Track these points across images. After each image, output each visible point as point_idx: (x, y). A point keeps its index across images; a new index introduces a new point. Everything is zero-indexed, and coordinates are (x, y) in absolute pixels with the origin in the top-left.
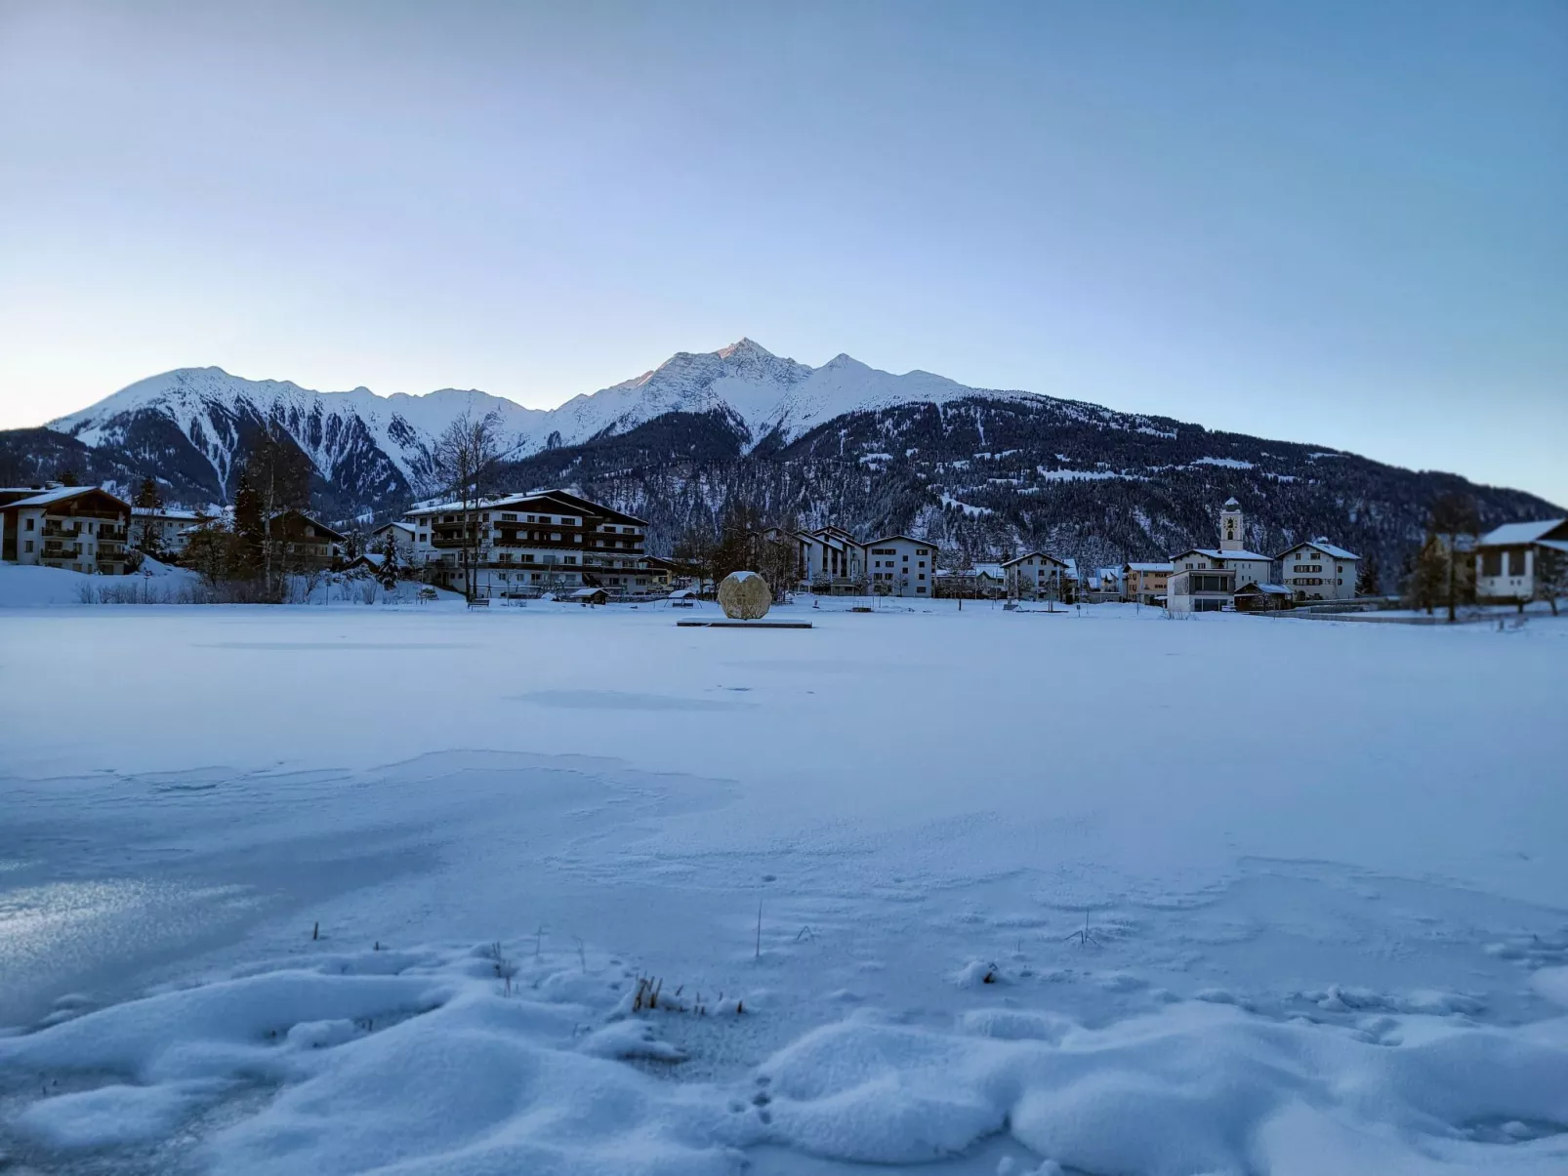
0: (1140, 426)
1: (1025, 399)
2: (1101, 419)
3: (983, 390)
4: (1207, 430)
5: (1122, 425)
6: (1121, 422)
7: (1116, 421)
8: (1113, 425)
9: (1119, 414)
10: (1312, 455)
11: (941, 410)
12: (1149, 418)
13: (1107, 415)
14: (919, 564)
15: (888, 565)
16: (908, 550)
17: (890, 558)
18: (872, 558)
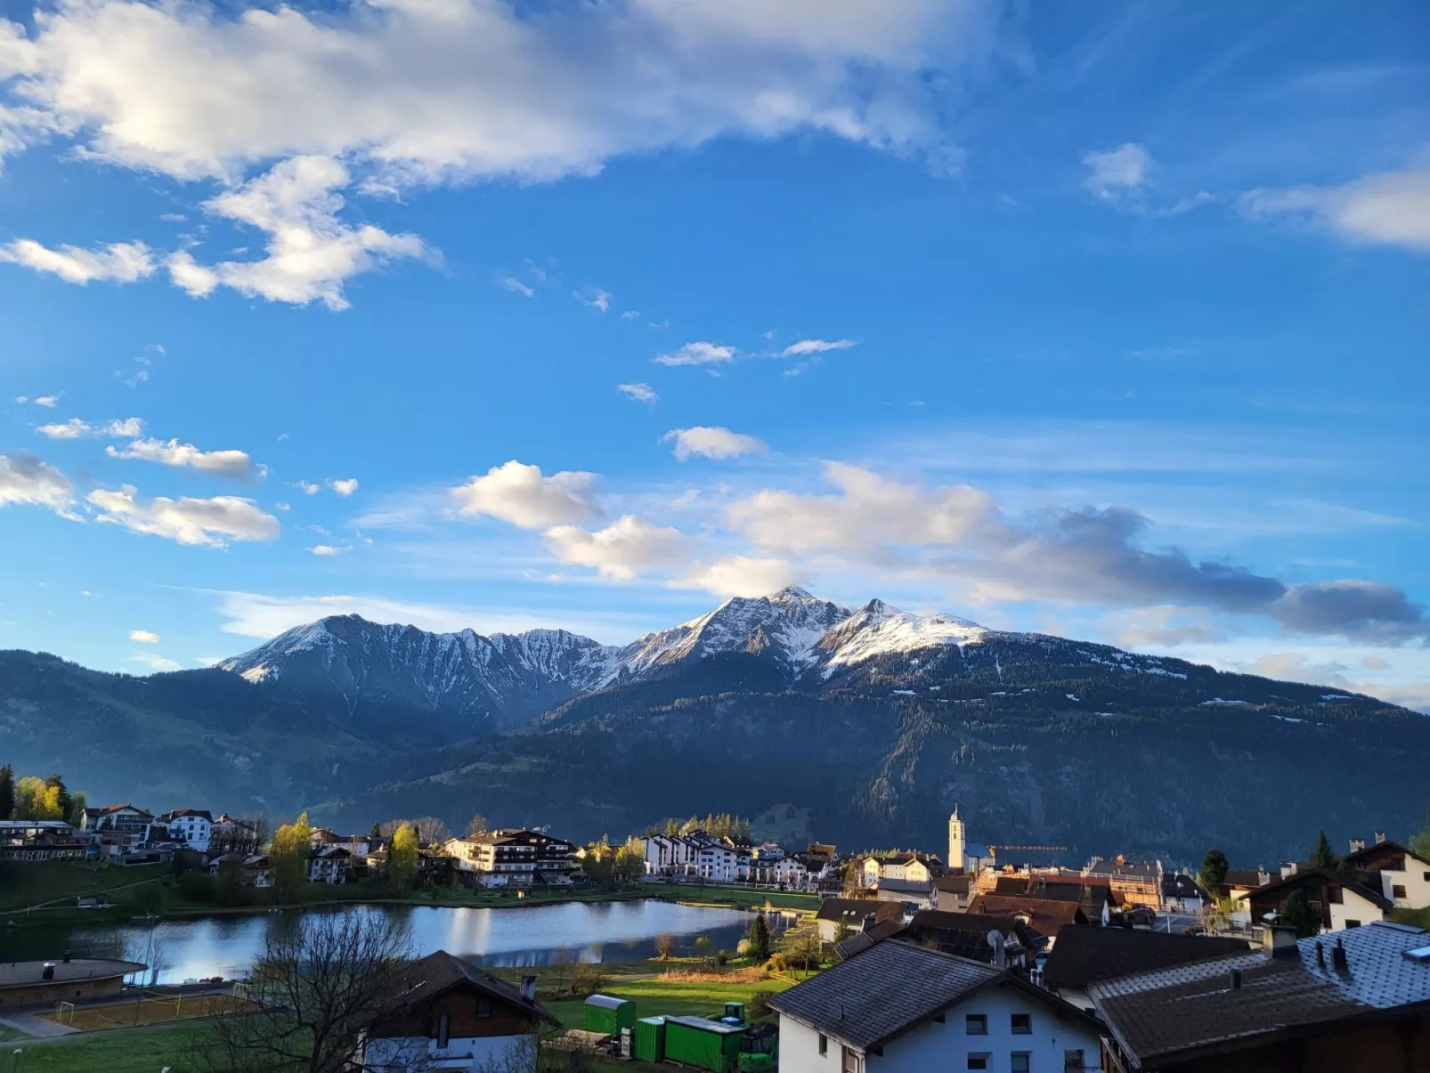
0: (1151, 666)
1: (1041, 641)
2: (1113, 660)
3: (1002, 633)
4: (1218, 671)
5: (1133, 666)
6: (1132, 662)
7: (1127, 662)
8: (1125, 667)
9: (1131, 655)
10: (1324, 697)
11: (962, 651)
12: (1160, 659)
13: (1119, 657)
14: (725, 861)
15: (711, 860)
16: (721, 853)
17: (710, 857)
18: (701, 857)
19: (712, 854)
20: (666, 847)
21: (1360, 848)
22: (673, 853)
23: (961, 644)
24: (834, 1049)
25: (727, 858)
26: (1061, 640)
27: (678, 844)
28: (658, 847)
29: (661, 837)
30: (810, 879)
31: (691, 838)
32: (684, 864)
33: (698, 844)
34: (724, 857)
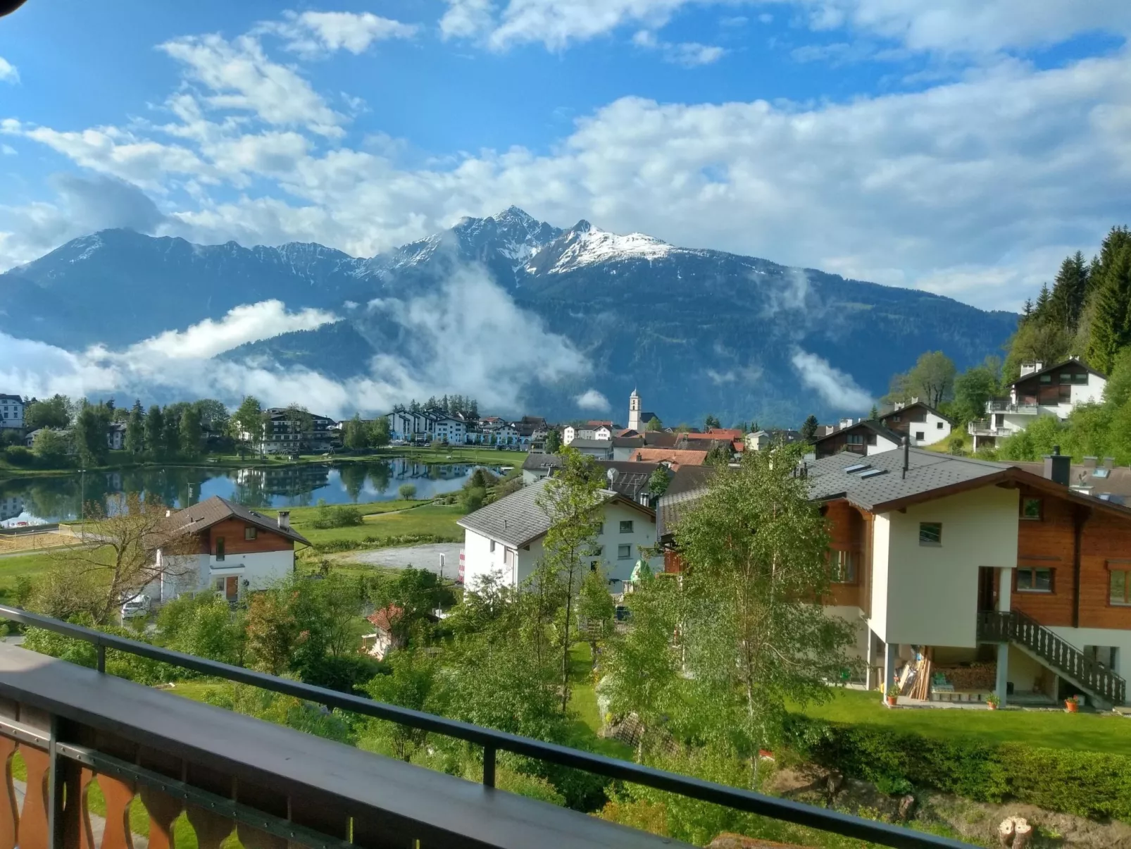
4: (845, 279)
10: (917, 298)
11: (650, 264)
14: (457, 430)
15: (444, 430)
16: (453, 424)
17: (445, 427)
18: (438, 427)
19: (446, 424)
20: (409, 420)
21: (900, 408)
22: (415, 424)
23: (650, 258)
24: (500, 548)
25: (458, 427)
26: (730, 255)
27: (419, 418)
28: (402, 421)
29: (405, 413)
30: (523, 442)
31: (429, 413)
32: (424, 433)
33: (435, 418)
34: (455, 427)
